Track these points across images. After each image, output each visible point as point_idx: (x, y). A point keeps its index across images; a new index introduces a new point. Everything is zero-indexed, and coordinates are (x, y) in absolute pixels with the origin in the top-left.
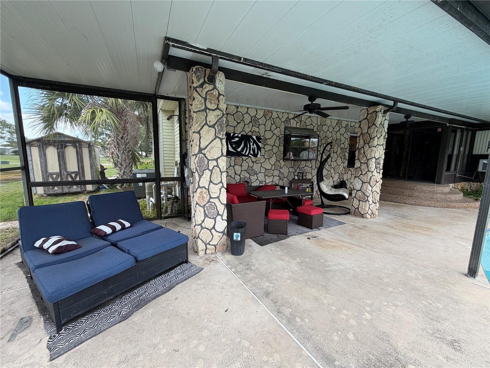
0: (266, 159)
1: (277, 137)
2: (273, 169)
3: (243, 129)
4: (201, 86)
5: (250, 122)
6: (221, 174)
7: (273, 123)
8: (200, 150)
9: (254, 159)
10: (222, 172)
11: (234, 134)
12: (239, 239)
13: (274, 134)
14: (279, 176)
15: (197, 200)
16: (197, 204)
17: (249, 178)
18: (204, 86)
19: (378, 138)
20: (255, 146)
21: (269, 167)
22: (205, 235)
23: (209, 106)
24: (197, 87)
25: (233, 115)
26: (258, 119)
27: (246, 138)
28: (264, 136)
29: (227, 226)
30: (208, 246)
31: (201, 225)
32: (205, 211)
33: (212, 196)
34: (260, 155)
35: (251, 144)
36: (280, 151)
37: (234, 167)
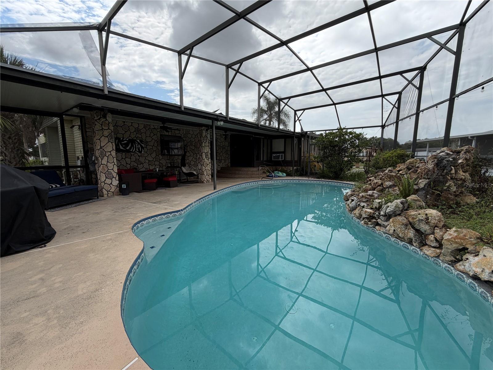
0: (148, 154)
1: (155, 141)
2: (155, 160)
3: (130, 135)
4: (99, 119)
5: (134, 131)
6: (113, 159)
7: (151, 132)
8: (101, 148)
9: (139, 154)
10: (113, 158)
11: (123, 138)
12: (125, 187)
13: (152, 139)
14: (159, 165)
15: (101, 170)
16: (101, 172)
17: (137, 166)
18: (101, 119)
19: (205, 143)
20: (139, 146)
21: (151, 159)
22: (106, 187)
23: (104, 128)
24: (97, 120)
25: (122, 127)
26: (140, 129)
27: (132, 141)
28: (145, 140)
29: (119, 183)
30: (109, 192)
31: (104, 182)
32: (106, 176)
33: (109, 168)
34: (144, 152)
35: (137, 145)
36: (158, 149)
37: (125, 159)
